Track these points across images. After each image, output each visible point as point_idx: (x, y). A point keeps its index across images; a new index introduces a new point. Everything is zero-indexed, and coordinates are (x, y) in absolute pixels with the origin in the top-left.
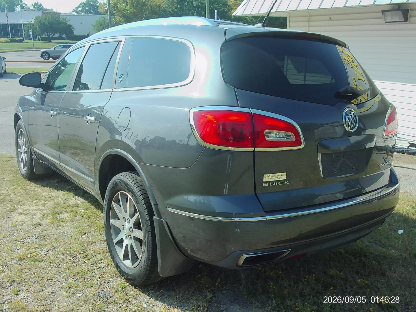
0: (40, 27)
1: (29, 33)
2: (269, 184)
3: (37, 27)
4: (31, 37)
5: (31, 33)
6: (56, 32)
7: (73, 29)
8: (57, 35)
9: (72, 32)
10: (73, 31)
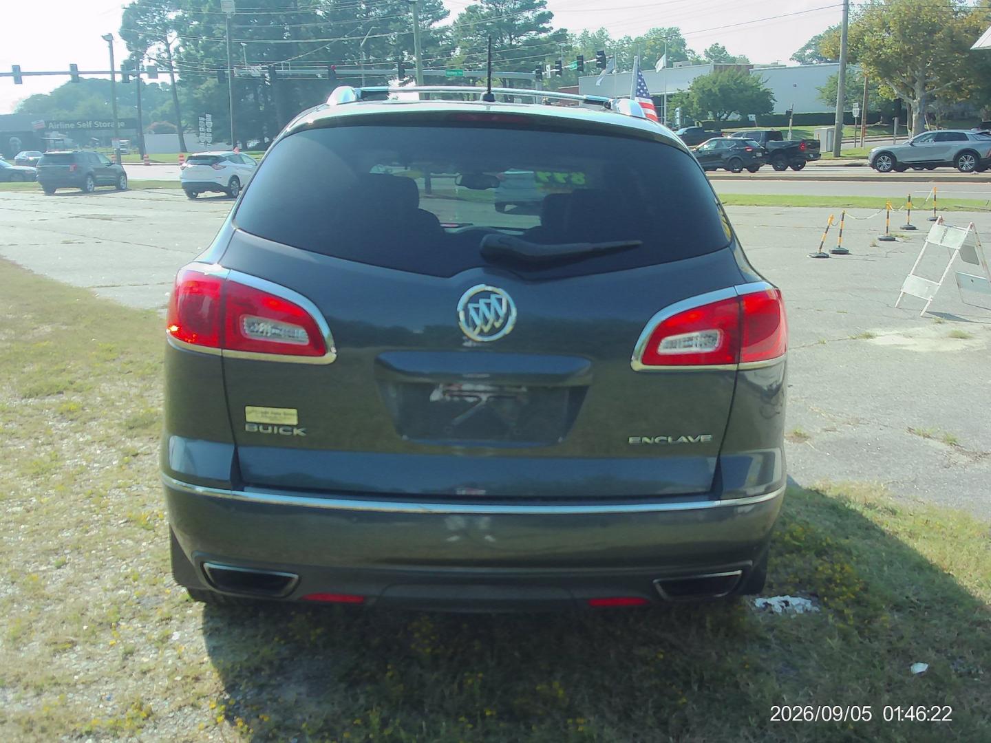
0: (700, 100)
1: (674, 115)
2: (258, 428)
3: (695, 100)
4: (678, 122)
5: (678, 115)
6: (732, 109)
7: (772, 101)
8: (735, 117)
9: (769, 107)
10: (772, 104)
